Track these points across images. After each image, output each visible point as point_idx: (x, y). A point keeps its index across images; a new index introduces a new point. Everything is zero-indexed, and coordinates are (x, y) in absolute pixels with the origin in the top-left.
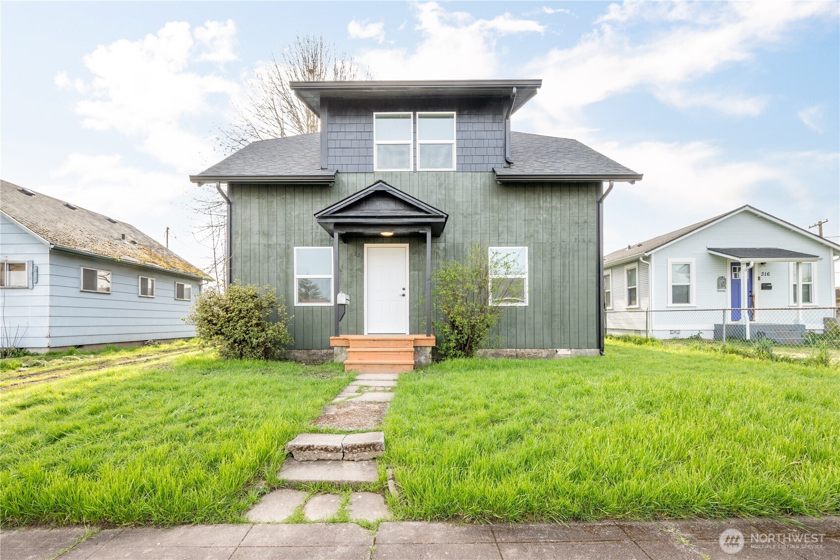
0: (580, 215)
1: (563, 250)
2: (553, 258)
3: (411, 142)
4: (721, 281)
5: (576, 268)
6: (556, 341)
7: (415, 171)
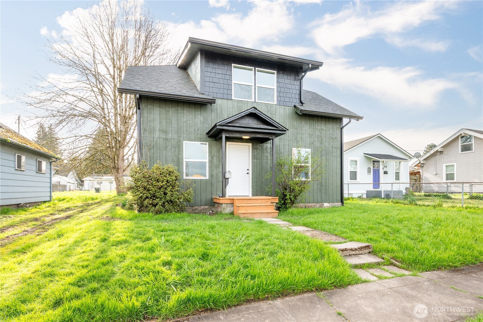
0: (334, 134)
1: (326, 152)
2: (322, 156)
3: (253, 84)
4: (369, 170)
5: (332, 161)
6: (323, 199)
7: (255, 102)
